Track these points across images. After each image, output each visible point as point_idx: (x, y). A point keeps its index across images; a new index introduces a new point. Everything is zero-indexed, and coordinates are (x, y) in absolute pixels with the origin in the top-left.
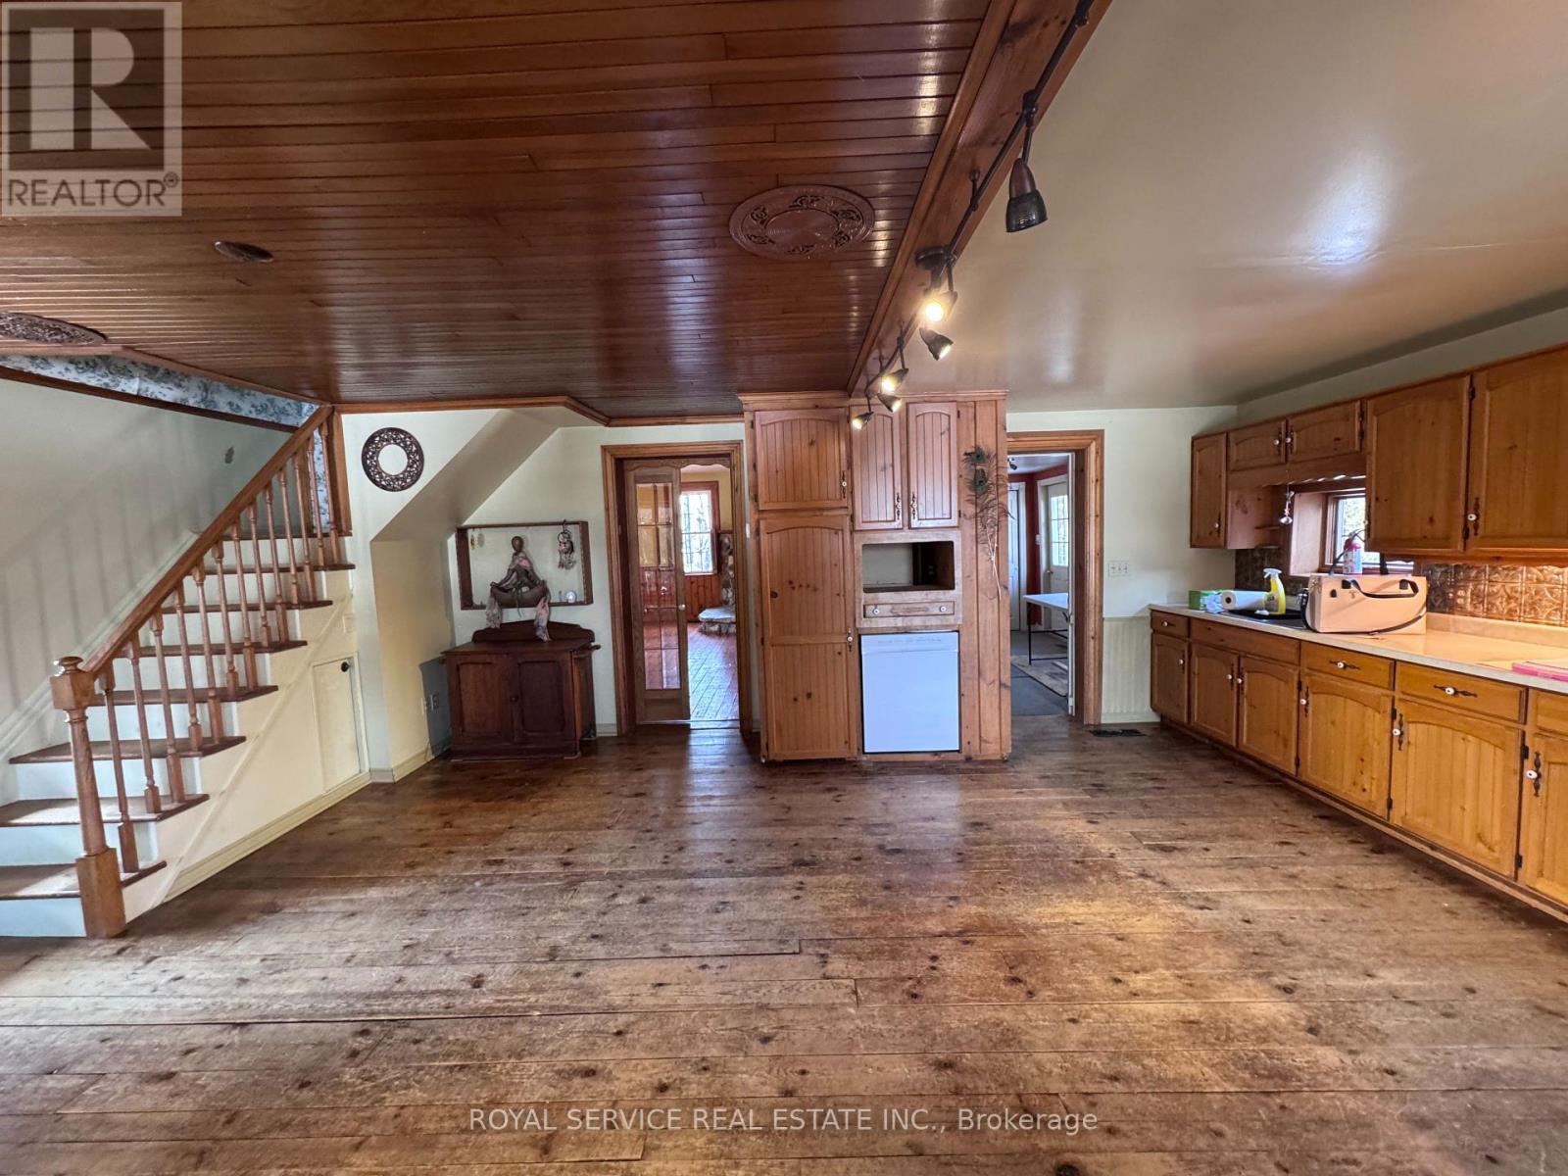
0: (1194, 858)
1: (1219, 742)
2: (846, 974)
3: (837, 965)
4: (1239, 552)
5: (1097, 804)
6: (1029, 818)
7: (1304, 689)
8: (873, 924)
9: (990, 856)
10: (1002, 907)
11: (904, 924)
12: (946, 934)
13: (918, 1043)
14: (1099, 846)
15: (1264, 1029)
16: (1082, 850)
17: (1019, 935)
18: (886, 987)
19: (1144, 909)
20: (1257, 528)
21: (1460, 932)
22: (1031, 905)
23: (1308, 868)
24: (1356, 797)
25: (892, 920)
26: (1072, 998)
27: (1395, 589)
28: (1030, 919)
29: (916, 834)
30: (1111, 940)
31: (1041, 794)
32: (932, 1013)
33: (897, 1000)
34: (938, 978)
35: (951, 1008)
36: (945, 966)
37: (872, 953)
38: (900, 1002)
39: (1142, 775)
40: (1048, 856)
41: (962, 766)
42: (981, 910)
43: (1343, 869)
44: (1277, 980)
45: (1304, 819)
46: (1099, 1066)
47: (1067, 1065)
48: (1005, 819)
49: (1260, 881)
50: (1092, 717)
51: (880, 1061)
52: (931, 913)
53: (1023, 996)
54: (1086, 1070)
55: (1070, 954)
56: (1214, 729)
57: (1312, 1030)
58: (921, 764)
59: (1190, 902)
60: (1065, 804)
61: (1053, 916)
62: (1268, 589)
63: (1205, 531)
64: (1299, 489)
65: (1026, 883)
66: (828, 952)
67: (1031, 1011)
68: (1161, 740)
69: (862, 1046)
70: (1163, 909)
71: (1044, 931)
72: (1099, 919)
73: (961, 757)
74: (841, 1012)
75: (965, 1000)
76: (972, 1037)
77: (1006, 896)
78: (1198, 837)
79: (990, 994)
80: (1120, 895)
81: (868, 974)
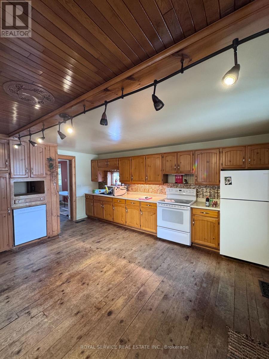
0: (104, 242)
1: (99, 218)
2: (39, 312)
3: (34, 312)
4: (99, 182)
5: (83, 238)
6: (70, 246)
7: (113, 206)
8: (41, 293)
9: (65, 259)
10: (73, 269)
11: (50, 288)
12: (63, 283)
13: (69, 313)
14: (87, 246)
15: (124, 266)
16: (84, 249)
17: (80, 273)
18: (53, 306)
19: (100, 255)
20: (103, 178)
21: (137, 238)
22: (80, 265)
23: (119, 237)
24: (122, 223)
25: (46, 289)
26: (96, 280)
27: (123, 188)
28: (81, 269)
29: (42, 263)
30: (98, 264)
31: (71, 240)
32: (68, 304)
33: (58, 308)
34: (66, 295)
35: (72, 300)
36: (66, 291)
37: (44, 301)
38: (59, 307)
39: (89, 229)
40: (78, 253)
41: (48, 240)
42: (69, 273)
43: (124, 235)
44: (123, 257)
45: (116, 229)
46: (106, 290)
47: (101, 293)
48: (65, 249)
49: (114, 241)
50: (75, 219)
51: (61, 326)
52: (57, 281)
53: (87, 286)
54: (104, 292)
55: (92, 271)
56: (99, 216)
57: (129, 262)
58: (35, 243)
59: (107, 250)
60: (76, 240)
61: (85, 265)
62: (106, 189)
63: (94, 178)
64: (109, 171)
65: (76, 261)
66: (29, 310)
67: (90, 288)
68: (89, 221)
69: (54, 327)
70: (103, 254)
71: (85, 270)
72: (93, 261)
73: (47, 238)
74: (42, 323)
75: (75, 295)
76: (80, 302)
77: (73, 267)
78: (103, 237)
79: (80, 290)
80: (95, 254)
81: (46, 307)
